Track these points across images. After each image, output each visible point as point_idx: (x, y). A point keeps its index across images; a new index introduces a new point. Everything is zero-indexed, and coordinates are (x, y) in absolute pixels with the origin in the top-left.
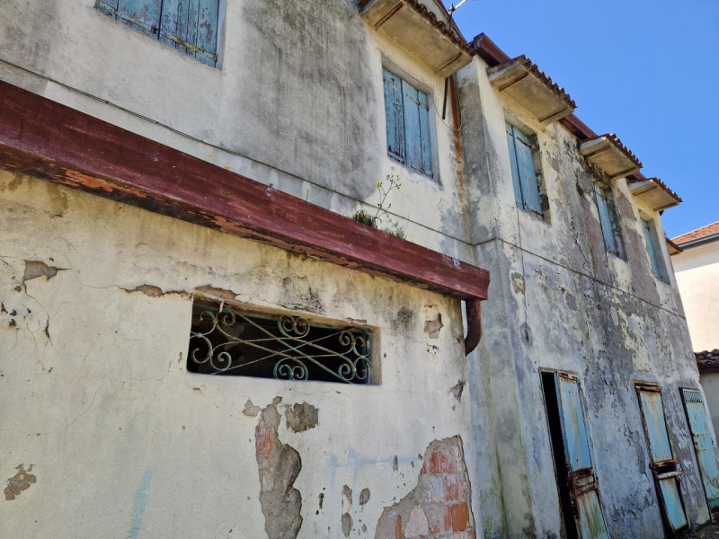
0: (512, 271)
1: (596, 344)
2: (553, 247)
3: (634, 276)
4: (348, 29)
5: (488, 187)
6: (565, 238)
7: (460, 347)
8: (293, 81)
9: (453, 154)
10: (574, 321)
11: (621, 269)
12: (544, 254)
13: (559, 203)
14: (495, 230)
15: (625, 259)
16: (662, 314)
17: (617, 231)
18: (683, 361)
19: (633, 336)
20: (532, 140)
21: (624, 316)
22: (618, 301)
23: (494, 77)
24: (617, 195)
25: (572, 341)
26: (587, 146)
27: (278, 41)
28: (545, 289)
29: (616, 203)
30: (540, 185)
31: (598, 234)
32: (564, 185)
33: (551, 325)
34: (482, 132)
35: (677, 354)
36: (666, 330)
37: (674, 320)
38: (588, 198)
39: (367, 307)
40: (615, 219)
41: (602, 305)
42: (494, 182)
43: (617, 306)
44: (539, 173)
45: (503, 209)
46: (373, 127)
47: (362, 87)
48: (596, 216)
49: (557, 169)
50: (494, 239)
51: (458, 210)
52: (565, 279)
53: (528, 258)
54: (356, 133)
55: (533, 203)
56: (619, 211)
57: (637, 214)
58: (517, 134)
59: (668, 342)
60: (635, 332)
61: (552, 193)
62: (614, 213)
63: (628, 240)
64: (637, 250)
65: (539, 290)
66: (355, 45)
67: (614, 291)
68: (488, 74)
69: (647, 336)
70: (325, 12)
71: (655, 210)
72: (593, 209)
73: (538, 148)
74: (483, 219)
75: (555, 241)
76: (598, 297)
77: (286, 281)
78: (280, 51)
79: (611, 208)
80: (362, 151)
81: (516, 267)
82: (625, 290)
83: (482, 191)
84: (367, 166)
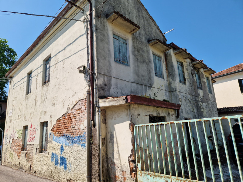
0: (179, 98)
1: (195, 111)
2: (187, 90)
3: (204, 93)
4: (147, 48)
5: (174, 79)
6: (189, 87)
7: (176, 118)
8: (140, 64)
9: (166, 71)
10: (191, 107)
11: (201, 92)
12: (185, 92)
13: (188, 79)
14: (176, 89)
15: (202, 90)
16: (210, 102)
17: (200, 82)
18: (214, 113)
19: (203, 108)
20: (182, 64)
21: (201, 104)
22: (200, 100)
23: (174, 52)
24: (200, 73)
25: (190, 111)
26: (194, 63)
27: (137, 57)
28: (185, 100)
29: (200, 75)
30: (184, 75)
31: (196, 85)
32: (189, 74)
33: (186, 108)
34: (172, 66)
35: (213, 111)
36: (211, 105)
37: (213, 103)
38: (194, 76)
39: (165, 113)
40: (200, 79)
41: (197, 102)
42: (175, 78)
43: (200, 102)
44: (183, 72)
45: (177, 84)
46: (152, 70)
47: (150, 61)
48: (196, 80)
49: (187, 70)
50: (175, 91)
51: (167, 84)
52: (189, 97)
53: (182, 94)
54: (149, 72)
55: (182, 80)
56: (201, 77)
57: (205, 77)
58: (179, 63)
59: (211, 108)
60: (204, 107)
61: (186, 77)
62: (200, 78)
63: (203, 84)
64: (205, 86)
65: (184, 101)
66: (148, 52)
67: (199, 98)
68: (173, 51)
69: (206, 108)
70: (143, 46)
71: (209, 74)
72: (195, 78)
73: (183, 66)
74: (173, 86)
75: (187, 89)
76: (196, 100)
77: (156, 111)
78: (137, 59)
79: (199, 76)
80: (151, 76)
81: (180, 96)
82: (201, 97)
83: (172, 80)
84: (152, 79)
